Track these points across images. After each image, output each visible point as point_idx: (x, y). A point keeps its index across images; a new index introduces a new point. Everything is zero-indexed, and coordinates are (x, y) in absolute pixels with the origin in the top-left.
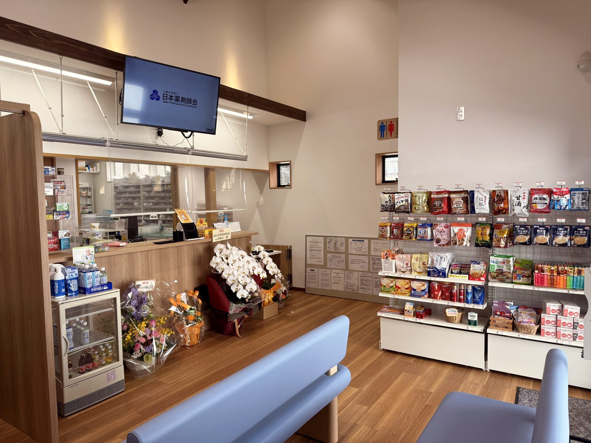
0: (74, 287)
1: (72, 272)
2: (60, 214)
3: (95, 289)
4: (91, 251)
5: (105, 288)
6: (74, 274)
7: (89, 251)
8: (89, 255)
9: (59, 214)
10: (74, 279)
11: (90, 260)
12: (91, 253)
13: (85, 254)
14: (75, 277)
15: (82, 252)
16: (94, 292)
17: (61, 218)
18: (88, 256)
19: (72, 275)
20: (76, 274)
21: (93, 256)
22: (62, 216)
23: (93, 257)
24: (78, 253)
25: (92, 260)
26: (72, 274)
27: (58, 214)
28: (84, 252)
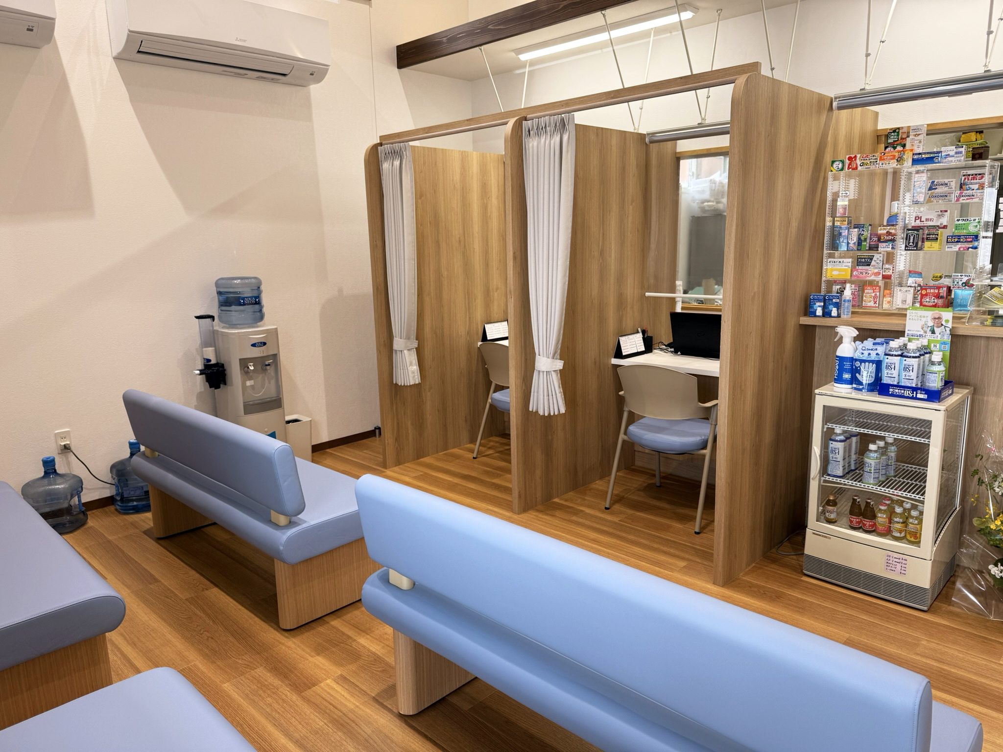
0: (866, 375)
1: (872, 350)
2: (959, 242)
3: (897, 391)
4: (944, 318)
5: (919, 396)
6: (873, 354)
7: (939, 318)
8: (938, 327)
9: (957, 242)
10: (869, 361)
11: (939, 336)
12: (944, 323)
13: (931, 324)
14: (873, 359)
15: (924, 317)
16: (893, 395)
17: (959, 248)
18: (935, 329)
19: (869, 354)
20: (877, 354)
21: (948, 329)
22: (963, 246)
23: (948, 332)
24: (916, 318)
25: (946, 337)
26: (871, 352)
27: (956, 240)
28: (929, 319)
